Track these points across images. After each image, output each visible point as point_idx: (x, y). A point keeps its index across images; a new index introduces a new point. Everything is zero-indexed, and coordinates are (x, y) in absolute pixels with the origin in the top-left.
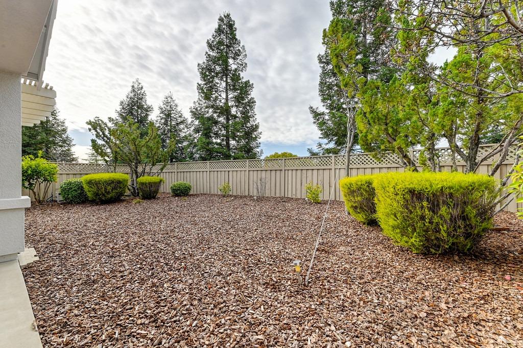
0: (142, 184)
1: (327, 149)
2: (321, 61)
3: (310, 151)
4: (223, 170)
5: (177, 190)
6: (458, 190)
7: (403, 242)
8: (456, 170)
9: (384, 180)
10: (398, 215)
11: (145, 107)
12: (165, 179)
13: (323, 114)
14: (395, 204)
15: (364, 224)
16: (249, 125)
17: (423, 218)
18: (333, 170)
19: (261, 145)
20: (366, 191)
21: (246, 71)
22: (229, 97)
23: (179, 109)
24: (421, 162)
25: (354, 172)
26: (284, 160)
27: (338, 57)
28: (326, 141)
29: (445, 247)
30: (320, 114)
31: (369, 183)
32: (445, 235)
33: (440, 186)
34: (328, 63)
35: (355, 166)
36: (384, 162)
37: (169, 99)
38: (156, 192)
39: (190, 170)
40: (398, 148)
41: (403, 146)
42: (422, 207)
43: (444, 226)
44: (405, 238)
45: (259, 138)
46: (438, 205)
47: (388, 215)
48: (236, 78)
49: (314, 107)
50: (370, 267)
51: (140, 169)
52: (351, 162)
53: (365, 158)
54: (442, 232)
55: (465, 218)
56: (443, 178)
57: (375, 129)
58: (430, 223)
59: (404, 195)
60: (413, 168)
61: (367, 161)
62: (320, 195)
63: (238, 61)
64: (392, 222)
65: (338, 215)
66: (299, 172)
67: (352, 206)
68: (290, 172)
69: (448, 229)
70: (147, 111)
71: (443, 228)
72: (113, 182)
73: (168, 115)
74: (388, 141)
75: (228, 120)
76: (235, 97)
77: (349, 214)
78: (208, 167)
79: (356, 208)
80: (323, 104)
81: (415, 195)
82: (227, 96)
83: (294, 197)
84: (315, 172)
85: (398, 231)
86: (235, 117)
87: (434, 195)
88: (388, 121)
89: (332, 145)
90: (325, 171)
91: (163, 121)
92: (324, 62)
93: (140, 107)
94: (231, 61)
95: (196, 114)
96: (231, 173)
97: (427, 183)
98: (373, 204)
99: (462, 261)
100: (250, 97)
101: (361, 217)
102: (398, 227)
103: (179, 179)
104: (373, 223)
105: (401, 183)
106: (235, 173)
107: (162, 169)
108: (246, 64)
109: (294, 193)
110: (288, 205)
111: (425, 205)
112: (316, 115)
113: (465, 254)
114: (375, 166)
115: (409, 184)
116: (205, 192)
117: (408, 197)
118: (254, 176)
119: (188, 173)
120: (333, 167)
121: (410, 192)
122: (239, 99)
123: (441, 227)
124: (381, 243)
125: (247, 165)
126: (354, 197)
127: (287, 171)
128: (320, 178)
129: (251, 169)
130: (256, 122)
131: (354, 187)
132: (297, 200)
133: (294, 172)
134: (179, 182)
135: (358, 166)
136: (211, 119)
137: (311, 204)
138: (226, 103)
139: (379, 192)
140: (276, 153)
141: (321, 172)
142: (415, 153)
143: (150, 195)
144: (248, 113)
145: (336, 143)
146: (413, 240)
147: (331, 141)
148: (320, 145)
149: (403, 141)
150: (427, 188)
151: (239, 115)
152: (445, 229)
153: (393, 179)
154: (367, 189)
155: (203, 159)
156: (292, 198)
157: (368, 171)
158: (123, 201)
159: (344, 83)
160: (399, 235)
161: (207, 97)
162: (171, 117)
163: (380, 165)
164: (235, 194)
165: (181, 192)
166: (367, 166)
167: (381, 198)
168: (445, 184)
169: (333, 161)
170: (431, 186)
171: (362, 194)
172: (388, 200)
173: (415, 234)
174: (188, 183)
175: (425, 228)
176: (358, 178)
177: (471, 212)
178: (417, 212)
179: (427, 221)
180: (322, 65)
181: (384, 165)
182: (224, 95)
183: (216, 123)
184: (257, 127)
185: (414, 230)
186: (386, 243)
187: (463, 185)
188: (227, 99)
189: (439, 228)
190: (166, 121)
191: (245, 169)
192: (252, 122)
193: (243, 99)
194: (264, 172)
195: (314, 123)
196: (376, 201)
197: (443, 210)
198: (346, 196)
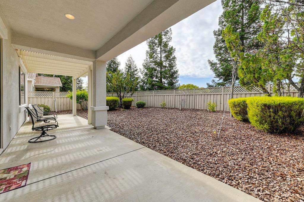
0: (125, 102)
1: (218, 83)
2: (215, 34)
3: (208, 84)
4: (161, 95)
5: (139, 105)
6: (287, 105)
7: (260, 127)
8: (290, 96)
9: (252, 100)
10: (258, 115)
11: (117, 62)
12: (134, 100)
13: (216, 64)
14: (257, 111)
15: (241, 121)
16: (172, 71)
17: (270, 116)
18: (223, 95)
19: (179, 81)
20: (243, 105)
21: (171, 41)
22: (162, 56)
23: (135, 63)
24: (274, 91)
25: (235, 96)
26: (194, 90)
27: (230, 43)
28: (218, 79)
29: (281, 129)
30: (214, 64)
31: (244, 102)
32: (280, 124)
33: (279, 103)
34: (219, 35)
35: (235, 93)
36: (253, 91)
37: (130, 58)
38: (130, 105)
39: (144, 95)
40: (260, 85)
41: (263, 84)
42: (270, 112)
43: (280, 119)
44: (262, 126)
45: (178, 77)
46: (278, 111)
47: (253, 116)
48: (166, 45)
49: (211, 60)
50: (244, 135)
51: (122, 95)
52: (234, 90)
53: (241, 88)
54: (279, 122)
55: (290, 116)
56: (281, 99)
57: (248, 76)
58: (273, 118)
59: (261, 106)
60: (268, 94)
61: (243, 90)
62: (215, 108)
63: (167, 37)
64: (255, 118)
65: (227, 117)
66: (203, 96)
67: (235, 112)
68: (198, 96)
69: (282, 121)
70: (118, 65)
71: (280, 121)
72: (113, 101)
73: (130, 67)
74: (255, 82)
75: (161, 68)
76: (166, 56)
77: (232, 116)
78: (153, 94)
79: (237, 113)
80: (216, 59)
81: (266, 107)
82: (161, 56)
83: (200, 109)
84: (212, 96)
85: (258, 122)
86: (165, 67)
87: (275, 106)
88: (255, 72)
89: (221, 81)
90: (218, 96)
91: (127, 70)
92: (217, 35)
93: (115, 63)
94: (163, 37)
95: (146, 67)
96: (165, 96)
97: (272, 102)
98: (246, 111)
99: (289, 135)
100: (173, 56)
101: (239, 118)
102: (258, 121)
103: (138, 99)
104: (246, 121)
105: (260, 101)
106: (167, 96)
107: (132, 95)
108: (171, 38)
109: (200, 107)
110: (199, 113)
111: (271, 111)
112: (212, 64)
113: (291, 133)
114: (247, 92)
115: (264, 102)
116: (152, 106)
117: (263, 107)
118: (178, 98)
119: (143, 97)
120: (222, 93)
121: (265, 105)
122: (167, 57)
123: (278, 120)
124: (250, 128)
125: (174, 92)
126: (236, 108)
127: (196, 96)
128: (215, 99)
129: (176, 94)
130: (177, 69)
131: (236, 103)
132: (202, 110)
133: (200, 96)
134: (140, 101)
135: (237, 93)
136: (153, 68)
137: (210, 112)
138: (161, 60)
139: (249, 106)
140: (184, 85)
141: (215, 96)
142: (271, 86)
143: (128, 107)
144: (173, 64)
145: (224, 80)
146: (265, 126)
147: (221, 79)
148: (214, 81)
149: (263, 82)
150: (272, 104)
151: (167, 65)
152: (281, 121)
153: (257, 100)
154: (243, 104)
155: (150, 89)
156: (199, 110)
157: (244, 95)
158: (116, 110)
159: (233, 55)
160: (259, 124)
161: (151, 57)
162: (131, 68)
163: (250, 92)
164: (167, 107)
165: (141, 106)
166: (242, 93)
167: (250, 108)
168: (281, 102)
169: (223, 90)
170: (274, 103)
171: (240, 107)
172: (254, 109)
173: (266, 123)
174: (144, 102)
175: (271, 121)
176: (238, 99)
177: (293, 114)
178: (267, 114)
179: (272, 117)
180: (216, 36)
181: (253, 92)
182: (159, 55)
183: (155, 70)
184: (177, 72)
185: (266, 122)
186: (253, 129)
187: (290, 102)
188: (161, 58)
189: (278, 121)
190: (129, 70)
191: (173, 95)
192: (175, 69)
193: (169, 57)
194: (183, 96)
195: (211, 69)
196: (248, 110)
197: (280, 113)
198: (232, 108)
